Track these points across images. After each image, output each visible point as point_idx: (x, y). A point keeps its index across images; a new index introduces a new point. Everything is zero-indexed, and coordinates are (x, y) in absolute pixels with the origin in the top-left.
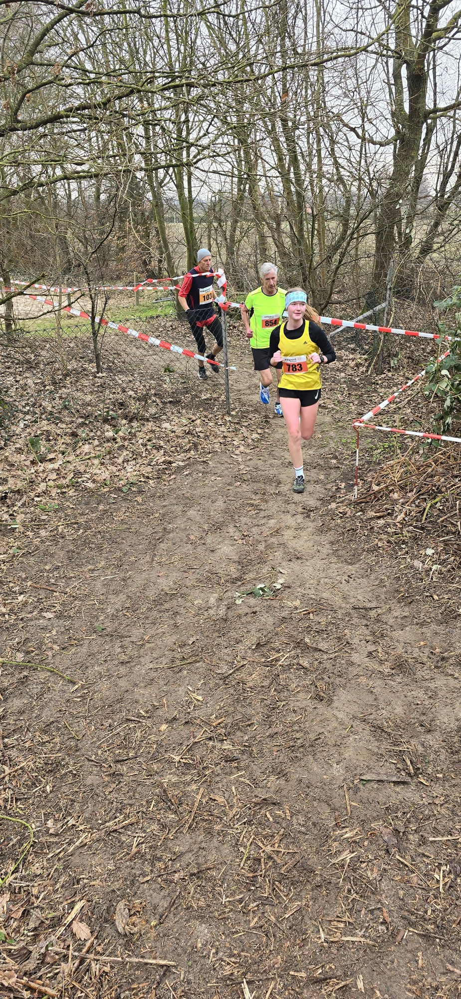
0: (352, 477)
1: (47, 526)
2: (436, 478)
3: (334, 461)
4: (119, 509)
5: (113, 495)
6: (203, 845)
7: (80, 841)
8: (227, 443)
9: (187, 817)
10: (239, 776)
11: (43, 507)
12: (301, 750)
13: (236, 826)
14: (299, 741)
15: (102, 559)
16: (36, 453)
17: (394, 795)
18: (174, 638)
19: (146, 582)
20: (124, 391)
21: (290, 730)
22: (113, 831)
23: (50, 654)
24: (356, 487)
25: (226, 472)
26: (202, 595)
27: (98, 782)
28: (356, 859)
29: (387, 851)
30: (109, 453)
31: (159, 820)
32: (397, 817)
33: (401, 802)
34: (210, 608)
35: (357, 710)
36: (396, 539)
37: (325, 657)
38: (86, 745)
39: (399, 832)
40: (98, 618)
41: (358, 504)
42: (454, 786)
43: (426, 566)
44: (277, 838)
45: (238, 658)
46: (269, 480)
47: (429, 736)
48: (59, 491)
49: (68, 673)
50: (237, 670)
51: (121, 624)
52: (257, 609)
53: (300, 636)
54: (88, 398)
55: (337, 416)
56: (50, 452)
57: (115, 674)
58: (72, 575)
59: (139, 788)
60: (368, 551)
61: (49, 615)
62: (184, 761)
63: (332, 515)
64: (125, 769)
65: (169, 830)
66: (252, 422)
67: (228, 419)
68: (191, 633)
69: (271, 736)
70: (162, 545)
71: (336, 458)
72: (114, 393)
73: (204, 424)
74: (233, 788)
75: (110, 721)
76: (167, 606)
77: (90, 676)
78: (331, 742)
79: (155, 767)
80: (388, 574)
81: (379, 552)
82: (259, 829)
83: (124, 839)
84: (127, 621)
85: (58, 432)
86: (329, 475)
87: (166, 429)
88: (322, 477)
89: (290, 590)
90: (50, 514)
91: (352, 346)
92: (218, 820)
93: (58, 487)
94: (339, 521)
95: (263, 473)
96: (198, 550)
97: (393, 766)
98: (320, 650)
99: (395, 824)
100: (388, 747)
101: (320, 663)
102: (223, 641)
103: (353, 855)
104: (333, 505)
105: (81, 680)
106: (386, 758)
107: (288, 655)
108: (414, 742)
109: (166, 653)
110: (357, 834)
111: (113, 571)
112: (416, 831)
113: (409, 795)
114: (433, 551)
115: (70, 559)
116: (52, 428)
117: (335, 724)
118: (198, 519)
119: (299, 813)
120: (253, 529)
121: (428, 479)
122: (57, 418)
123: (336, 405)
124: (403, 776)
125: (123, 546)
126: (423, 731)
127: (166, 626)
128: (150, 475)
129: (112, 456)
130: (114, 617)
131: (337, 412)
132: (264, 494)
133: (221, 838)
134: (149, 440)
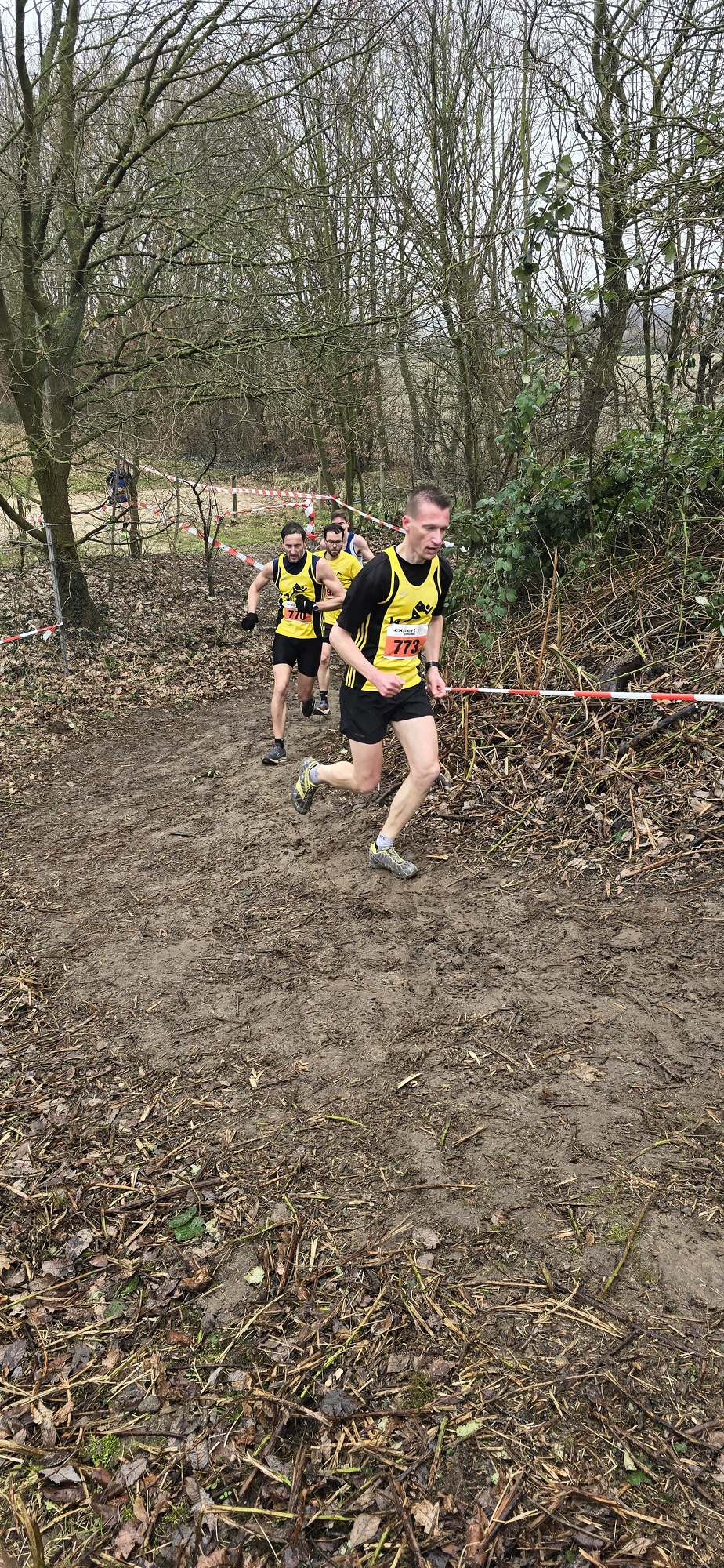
1: (99, 730)
56: (125, 670)
129: (179, 677)
134: (220, 665)
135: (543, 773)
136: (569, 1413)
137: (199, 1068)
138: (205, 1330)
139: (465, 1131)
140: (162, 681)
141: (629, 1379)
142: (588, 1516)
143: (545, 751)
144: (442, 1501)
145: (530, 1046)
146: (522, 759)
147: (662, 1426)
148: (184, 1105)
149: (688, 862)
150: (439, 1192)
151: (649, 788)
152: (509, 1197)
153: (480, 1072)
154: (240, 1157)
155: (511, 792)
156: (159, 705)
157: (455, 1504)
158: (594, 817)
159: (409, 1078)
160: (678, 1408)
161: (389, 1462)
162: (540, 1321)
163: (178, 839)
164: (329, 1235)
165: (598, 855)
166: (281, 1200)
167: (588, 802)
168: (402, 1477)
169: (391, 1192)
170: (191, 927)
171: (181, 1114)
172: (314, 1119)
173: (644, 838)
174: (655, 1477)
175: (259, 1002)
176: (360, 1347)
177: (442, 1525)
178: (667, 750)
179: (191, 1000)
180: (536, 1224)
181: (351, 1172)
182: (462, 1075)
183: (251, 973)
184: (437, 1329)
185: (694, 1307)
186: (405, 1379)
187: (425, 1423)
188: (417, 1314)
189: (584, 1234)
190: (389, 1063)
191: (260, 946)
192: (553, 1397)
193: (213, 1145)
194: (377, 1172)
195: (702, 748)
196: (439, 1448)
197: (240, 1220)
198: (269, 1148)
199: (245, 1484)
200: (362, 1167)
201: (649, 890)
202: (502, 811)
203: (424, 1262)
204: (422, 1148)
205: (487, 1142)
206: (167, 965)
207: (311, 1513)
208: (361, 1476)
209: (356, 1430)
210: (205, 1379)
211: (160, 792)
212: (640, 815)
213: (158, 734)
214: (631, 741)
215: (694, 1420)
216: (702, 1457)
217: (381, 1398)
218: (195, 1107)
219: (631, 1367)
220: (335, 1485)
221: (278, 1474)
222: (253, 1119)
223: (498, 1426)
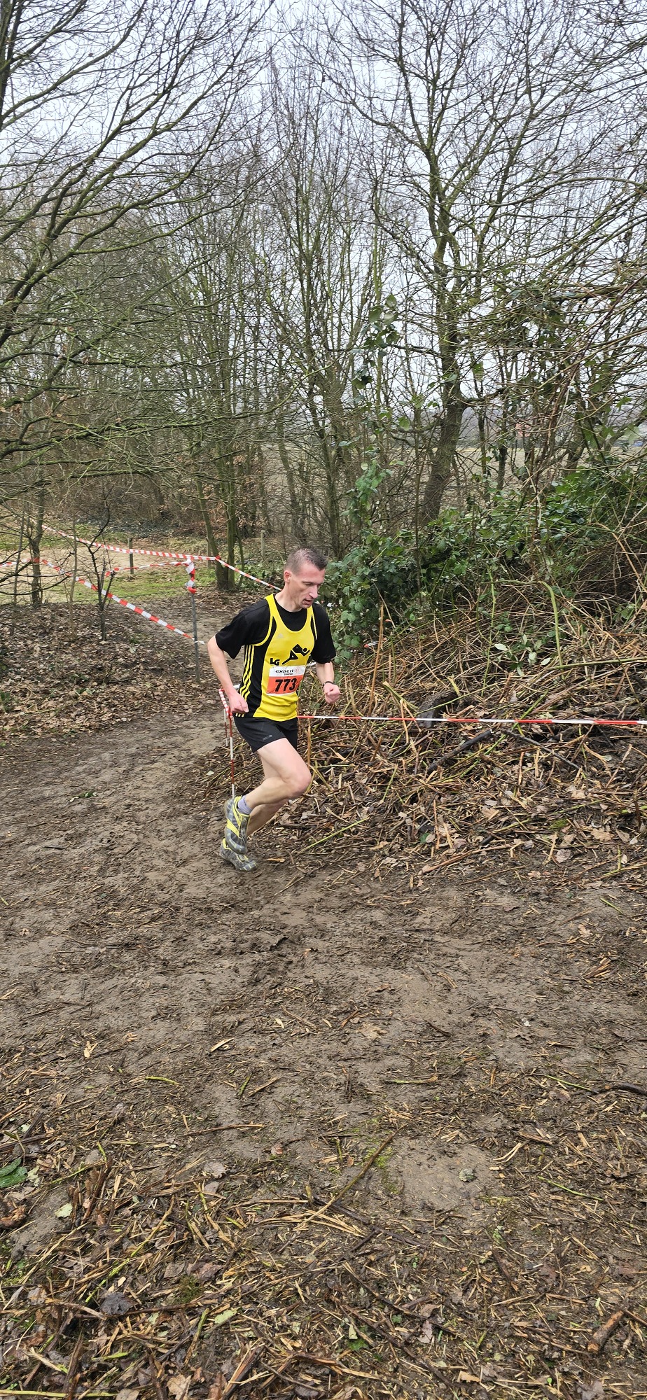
30: (68, 708)
67: (195, 686)
73: (166, 689)
129: (68, 711)
134: (107, 700)
135: (368, 787)
136: (310, 1298)
137: (41, 1044)
138: (13, 1260)
139: (262, 1083)
140: (52, 714)
141: (362, 1271)
142: (310, 1375)
143: (371, 769)
144: (193, 1373)
145: (327, 1012)
146: (354, 775)
147: (384, 1303)
148: (23, 1075)
149: (476, 858)
150: (231, 1132)
151: (450, 798)
152: (287, 1133)
153: (283, 1035)
154: (66, 1116)
155: (341, 804)
156: (48, 735)
157: (203, 1375)
158: (405, 823)
159: (223, 1042)
160: (399, 1289)
161: (151, 1346)
162: (297, 1229)
163: (51, 851)
164: (133, 1173)
165: (407, 854)
166: (96, 1147)
167: (401, 809)
168: (162, 1358)
169: (191, 1135)
170: (52, 925)
171: (20, 1084)
172: (135, 1081)
173: (443, 839)
174: (371, 1341)
175: (102, 987)
176: (143, 1259)
177: (191, 1393)
178: (468, 767)
179: (42, 988)
180: (306, 1154)
181: (160, 1121)
182: (268, 1038)
183: (100, 963)
184: (213, 1241)
185: (425, 1211)
186: (178, 1282)
187: (189, 1315)
188: (197, 1230)
189: (345, 1159)
190: (207, 1032)
191: (111, 941)
192: (297, 1286)
193: (44, 1107)
194: (181, 1120)
195: (494, 765)
196: (198, 1334)
197: (58, 1167)
198: (92, 1107)
199: (29, 1377)
200: (170, 1116)
201: (444, 882)
202: (333, 820)
203: (210, 1190)
204: (223, 1098)
205: (278, 1090)
206: (25, 959)
207: (81, 1393)
208: (128, 1359)
209: (129, 1325)
210: (8, 1298)
211: (41, 812)
212: (441, 820)
213: (45, 760)
214: (439, 759)
215: (411, 1297)
216: (413, 1325)
217: (155, 1300)
218: (32, 1077)
219: (367, 1259)
220: (103, 1368)
221: (59, 1365)
222: (83, 1084)
223: (250, 1313)
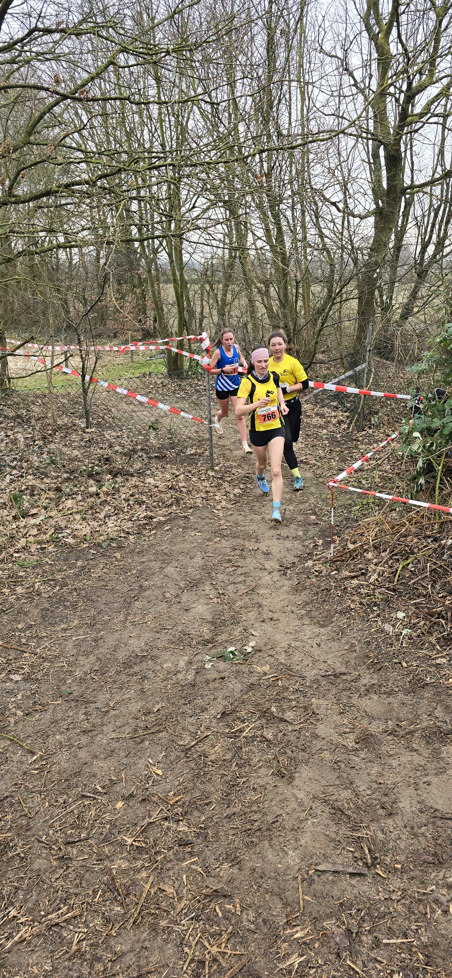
0: (329, 534)
1: (24, 583)
2: (409, 538)
3: (313, 517)
4: (97, 565)
5: (92, 551)
6: (147, 944)
7: (19, 935)
8: (209, 498)
9: (133, 910)
10: (192, 863)
11: (20, 562)
12: (258, 833)
13: (183, 922)
14: (256, 824)
15: (76, 617)
16: (19, 508)
17: (349, 888)
18: (140, 704)
19: (117, 643)
20: (111, 446)
21: (248, 810)
22: (55, 925)
23: (12, 720)
24: (332, 546)
25: (206, 528)
26: (173, 657)
27: (45, 867)
28: (305, 964)
29: (338, 955)
30: (92, 508)
31: (104, 913)
32: (351, 914)
33: (356, 897)
34: (179, 672)
35: (318, 789)
36: (368, 601)
37: (290, 728)
38: (38, 823)
39: (352, 933)
40: (65, 682)
41: (334, 562)
42: (412, 878)
43: (396, 630)
44: (225, 936)
45: (202, 729)
46: (248, 536)
47: (390, 821)
48: (39, 547)
49: (29, 742)
50: (200, 741)
51: (88, 688)
52: (226, 674)
53: (267, 705)
54: (76, 452)
55: (318, 472)
56: (33, 507)
57: (76, 744)
58: (44, 635)
59: (87, 875)
60: (341, 613)
61: (16, 677)
62: (136, 844)
63: (307, 572)
64: (75, 852)
65: (113, 925)
66: (235, 477)
67: (211, 473)
68: (157, 699)
69: (228, 817)
70: (137, 603)
71: (315, 514)
72: (102, 448)
73: (187, 479)
74: (184, 877)
75: (65, 797)
76: (136, 669)
77: (50, 745)
78: (289, 825)
79: (106, 850)
80: (359, 638)
81: (351, 614)
82: (207, 926)
83: (66, 935)
84: (94, 684)
85: (43, 486)
86: (307, 531)
87: (149, 484)
88: (300, 533)
89: (260, 654)
90: (28, 570)
91: (335, 404)
92: (165, 914)
93: (39, 543)
94: (314, 580)
95: (243, 529)
96: (173, 609)
97: (350, 855)
98: (286, 721)
99: (348, 923)
100: (346, 833)
101: (284, 735)
102: (188, 709)
103: (302, 959)
104: (310, 563)
105: (41, 750)
106: (344, 845)
107: (253, 725)
108: (374, 827)
109: (130, 721)
110: (308, 934)
111: (86, 631)
112: (369, 931)
113: (365, 888)
114: (404, 615)
115: (43, 617)
116: (37, 483)
117: (294, 805)
118: (175, 576)
119: (250, 907)
120: (229, 587)
121: (402, 539)
122: (42, 473)
123: (318, 461)
124: (360, 867)
125: (98, 604)
126: (384, 814)
127: (133, 692)
128: (131, 530)
129: (94, 511)
130: (82, 680)
131: (318, 468)
132: (243, 550)
133: (165, 937)
134: (132, 496)
